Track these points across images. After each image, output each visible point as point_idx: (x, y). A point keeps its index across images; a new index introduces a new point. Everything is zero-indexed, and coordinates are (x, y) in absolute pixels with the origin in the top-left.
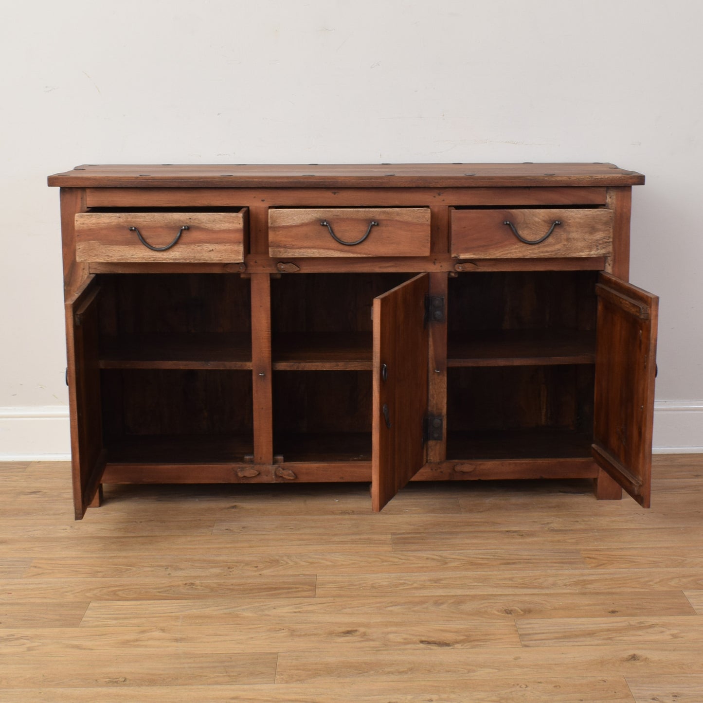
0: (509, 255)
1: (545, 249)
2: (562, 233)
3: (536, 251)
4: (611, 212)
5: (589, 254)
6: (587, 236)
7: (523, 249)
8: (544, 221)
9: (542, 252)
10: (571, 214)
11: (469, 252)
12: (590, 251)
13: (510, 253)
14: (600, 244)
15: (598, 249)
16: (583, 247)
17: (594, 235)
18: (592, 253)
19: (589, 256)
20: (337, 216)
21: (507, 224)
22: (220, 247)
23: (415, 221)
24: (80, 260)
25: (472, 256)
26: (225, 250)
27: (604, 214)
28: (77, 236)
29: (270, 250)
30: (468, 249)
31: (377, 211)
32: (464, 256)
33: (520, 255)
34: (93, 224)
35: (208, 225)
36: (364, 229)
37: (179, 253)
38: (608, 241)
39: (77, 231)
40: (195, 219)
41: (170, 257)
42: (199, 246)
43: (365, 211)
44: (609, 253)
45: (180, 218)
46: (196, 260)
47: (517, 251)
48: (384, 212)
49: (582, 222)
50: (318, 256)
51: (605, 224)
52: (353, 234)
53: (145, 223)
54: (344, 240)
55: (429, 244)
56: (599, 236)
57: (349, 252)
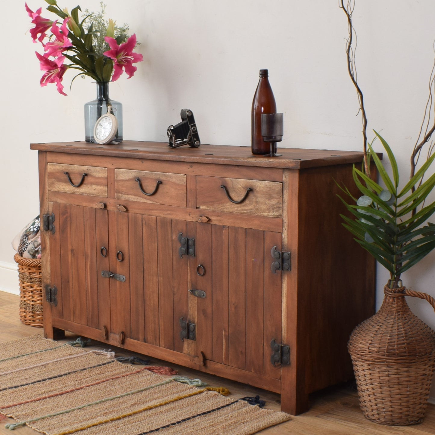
1: (244, 208)
2: (253, 198)
3: (239, 209)
4: (281, 185)
5: (268, 215)
6: (267, 201)
7: (233, 206)
8: (243, 187)
9: (243, 210)
11: (204, 205)
12: (269, 213)
13: (226, 208)
14: (275, 208)
15: (273, 212)
16: (265, 209)
17: (271, 201)
18: (271, 214)
20: (143, 175)
21: (223, 188)
22: (99, 188)
23: (179, 182)
24: (49, 189)
25: (206, 208)
26: (100, 189)
27: (276, 186)
28: (48, 175)
29: (116, 194)
30: (204, 203)
31: (161, 174)
32: (202, 207)
33: (231, 210)
34: (54, 169)
35: (94, 174)
36: (155, 185)
37: (83, 189)
38: (279, 206)
39: (48, 173)
40: (89, 170)
41: (80, 191)
42: (91, 186)
43: (156, 174)
44: (280, 215)
45: (84, 168)
46: (90, 194)
47: (230, 207)
48: (164, 175)
49: (264, 190)
50: (135, 200)
51: (278, 193)
52: (150, 188)
53: (71, 171)
54: (146, 192)
55: (186, 199)
56: (274, 202)
57: (149, 199)
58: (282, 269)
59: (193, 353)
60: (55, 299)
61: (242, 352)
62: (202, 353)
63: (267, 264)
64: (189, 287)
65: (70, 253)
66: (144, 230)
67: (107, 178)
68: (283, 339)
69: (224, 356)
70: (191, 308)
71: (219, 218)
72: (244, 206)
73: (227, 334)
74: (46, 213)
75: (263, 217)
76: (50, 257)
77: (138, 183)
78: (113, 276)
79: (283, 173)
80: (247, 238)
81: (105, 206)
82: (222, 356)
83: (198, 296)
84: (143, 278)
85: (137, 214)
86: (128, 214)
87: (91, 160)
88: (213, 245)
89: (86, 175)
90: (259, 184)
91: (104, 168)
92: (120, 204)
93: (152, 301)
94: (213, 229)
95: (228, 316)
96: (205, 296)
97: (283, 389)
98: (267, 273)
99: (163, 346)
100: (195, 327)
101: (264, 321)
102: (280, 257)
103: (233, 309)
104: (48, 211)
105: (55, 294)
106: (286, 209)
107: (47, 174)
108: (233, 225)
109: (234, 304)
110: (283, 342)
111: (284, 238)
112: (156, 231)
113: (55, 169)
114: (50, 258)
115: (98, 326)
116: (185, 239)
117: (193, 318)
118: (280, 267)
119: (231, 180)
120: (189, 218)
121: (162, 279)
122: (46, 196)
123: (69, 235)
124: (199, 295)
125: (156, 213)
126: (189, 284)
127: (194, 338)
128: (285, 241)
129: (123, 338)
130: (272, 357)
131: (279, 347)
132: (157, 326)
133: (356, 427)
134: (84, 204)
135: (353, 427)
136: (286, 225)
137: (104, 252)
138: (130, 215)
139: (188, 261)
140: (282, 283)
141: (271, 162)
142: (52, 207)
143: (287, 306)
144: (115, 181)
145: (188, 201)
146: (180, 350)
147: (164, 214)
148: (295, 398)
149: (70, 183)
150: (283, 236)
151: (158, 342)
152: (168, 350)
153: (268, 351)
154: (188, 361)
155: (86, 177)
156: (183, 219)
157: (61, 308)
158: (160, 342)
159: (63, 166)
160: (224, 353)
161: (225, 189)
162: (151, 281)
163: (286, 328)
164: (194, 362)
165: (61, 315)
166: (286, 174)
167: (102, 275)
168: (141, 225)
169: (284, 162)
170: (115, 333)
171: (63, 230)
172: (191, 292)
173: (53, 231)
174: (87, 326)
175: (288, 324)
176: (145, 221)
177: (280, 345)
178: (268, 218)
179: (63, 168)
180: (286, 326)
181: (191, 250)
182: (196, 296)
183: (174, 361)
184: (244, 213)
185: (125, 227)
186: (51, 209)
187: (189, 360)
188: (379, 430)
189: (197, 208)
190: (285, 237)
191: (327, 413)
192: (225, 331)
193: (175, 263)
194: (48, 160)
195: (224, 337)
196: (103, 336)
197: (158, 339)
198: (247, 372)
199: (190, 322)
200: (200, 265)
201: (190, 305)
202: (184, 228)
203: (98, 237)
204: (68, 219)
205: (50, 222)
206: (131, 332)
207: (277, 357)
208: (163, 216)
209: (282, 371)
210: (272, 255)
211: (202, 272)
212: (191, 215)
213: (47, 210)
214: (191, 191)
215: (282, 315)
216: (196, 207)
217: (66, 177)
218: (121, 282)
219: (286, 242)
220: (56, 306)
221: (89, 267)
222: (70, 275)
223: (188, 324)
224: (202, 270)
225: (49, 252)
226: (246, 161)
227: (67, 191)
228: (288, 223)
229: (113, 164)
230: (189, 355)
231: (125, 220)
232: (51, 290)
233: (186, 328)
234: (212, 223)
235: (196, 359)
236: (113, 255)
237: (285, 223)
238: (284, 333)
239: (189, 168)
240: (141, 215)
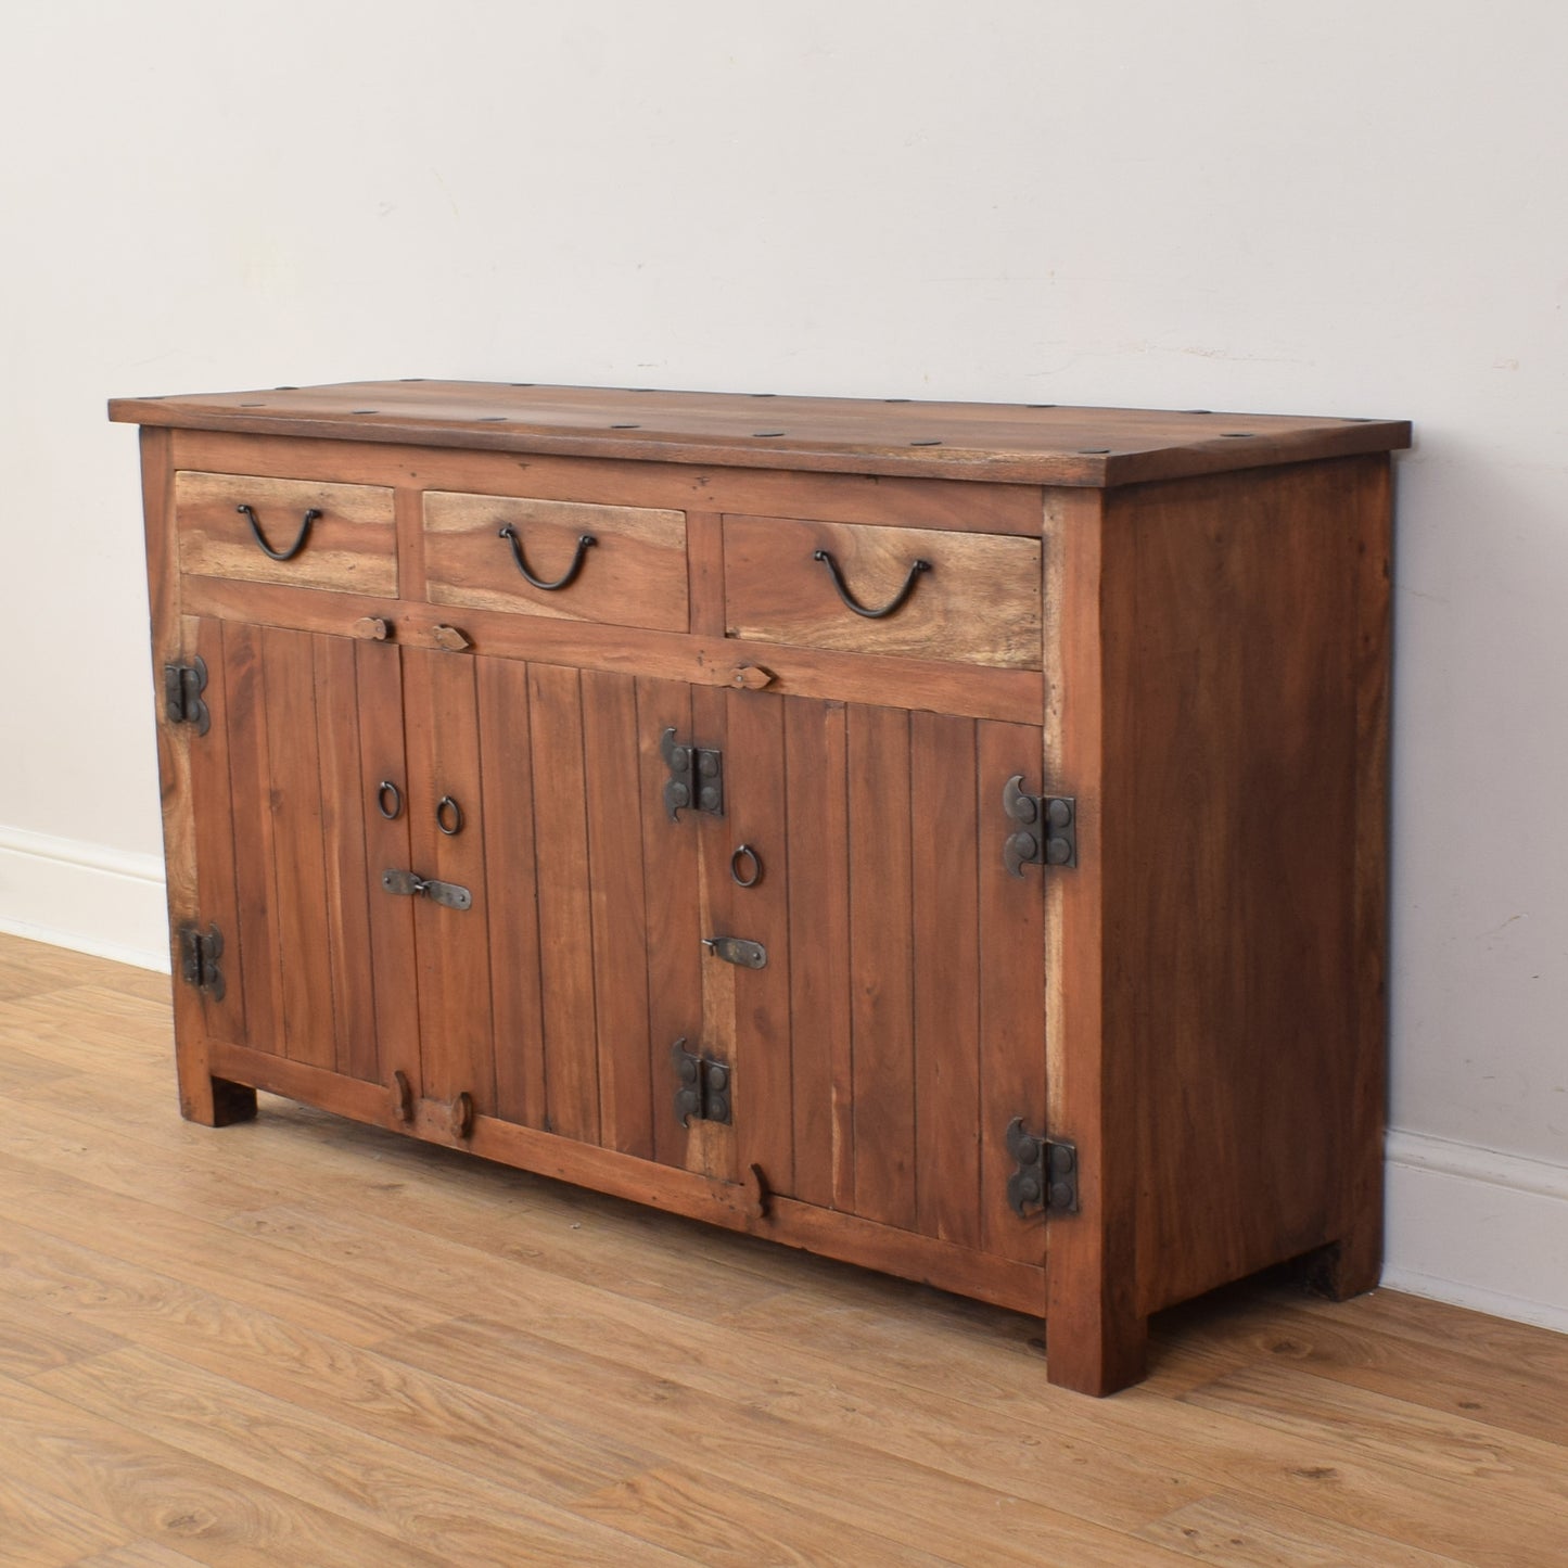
0: (830, 641)
1: (901, 634)
2: (935, 595)
3: (883, 638)
4: (1035, 547)
5: (990, 660)
6: (985, 609)
7: (858, 628)
8: (896, 558)
9: (896, 642)
10: (949, 545)
11: (755, 625)
12: (994, 651)
13: (834, 636)
14: (1015, 634)
15: (1009, 648)
16: (978, 638)
17: (1001, 607)
18: (999, 655)
19: (992, 665)
20: (531, 516)
21: (821, 559)
22: (366, 562)
23: (658, 540)
24: (184, 569)
25: (762, 635)
26: (372, 569)
27: (1019, 550)
28: (179, 518)
29: (428, 586)
30: (754, 618)
31: (594, 510)
32: (747, 633)
33: (852, 643)
34: (198, 495)
35: (346, 511)
36: (571, 551)
37: (309, 569)
38: (1033, 626)
39: (179, 509)
40: (329, 496)
41: (298, 575)
42: (335, 556)
43: (573, 509)
44: (1034, 662)
45: (308, 491)
46: (333, 586)
47: (848, 632)
48: (606, 514)
49: (973, 568)
50: (501, 609)
51: (1024, 577)
52: (556, 563)
53: (262, 499)
54: (542, 578)
55: (686, 603)
56: (1011, 610)
57: (549, 605)
58: (1046, 861)
59: (721, 1170)
60: (216, 972)
61: (901, 1166)
62: (757, 1169)
63: (988, 844)
64: (703, 927)
65: (265, 804)
66: (535, 717)
67: (393, 527)
68: (1052, 1118)
69: (835, 1182)
70: (714, 1006)
71: (810, 672)
72: (901, 626)
73: (847, 1099)
74: (174, 656)
75: (973, 668)
76: (195, 818)
77: (508, 542)
78: (426, 887)
79: (1043, 503)
80: (913, 747)
81: (391, 631)
82: (831, 1178)
83: (735, 959)
84: (536, 895)
85: (508, 658)
86: (475, 659)
87: (333, 460)
88: (789, 773)
89: (317, 514)
90: (954, 544)
91: (381, 490)
92: (447, 622)
93: (570, 981)
94: (788, 717)
95: (848, 1035)
96: (763, 962)
97: (1055, 1302)
98: (990, 872)
99: (614, 1143)
100: (727, 1074)
101: (979, 1053)
102: (1035, 814)
103: (866, 1009)
104: (182, 651)
105: (217, 956)
106: (1057, 638)
107: (173, 512)
108: (861, 697)
109: (868, 991)
110: (1051, 1130)
111: (1050, 746)
112: (578, 721)
113: (204, 494)
114: (193, 824)
115: (374, 1074)
116: (685, 750)
117: (721, 1042)
118: (1035, 854)
119: (853, 533)
120: (699, 675)
121: (604, 898)
122: (173, 595)
123: (260, 738)
124: (741, 959)
125: (578, 655)
126: (703, 916)
127: (725, 1117)
128: (1056, 755)
129: (466, 1116)
130: (1014, 1184)
131: (1037, 1146)
132: (590, 1074)
133: (1323, 1435)
134: (314, 623)
135: (1310, 1438)
136: (1055, 695)
137: (392, 800)
138: (481, 661)
139: (700, 834)
140: (1044, 912)
141: (997, 461)
142: (196, 632)
143: (1066, 998)
144: (422, 534)
145: (694, 610)
146: (677, 1159)
147: (606, 659)
148: (1100, 1331)
149: (258, 547)
150: (1047, 737)
151: (595, 1130)
152: (635, 1158)
153: (995, 1161)
154: (704, 1200)
155: (316, 523)
156: (679, 678)
157: (239, 1007)
158: (603, 1131)
159: (231, 483)
160: (835, 1169)
161: (831, 562)
162: (565, 907)
163: (1061, 1079)
164: (727, 1202)
165: (241, 1032)
166: (1056, 508)
167: (387, 886)
168: (523, 700)
169: (1047, 461)
170: (437, 1100)
171: (239, 721)
172: (711, 947)
173: (202, 723)
174: (337, 1072)
175: (1067, 1062)
176: (538, 683)
177: (1042, 1140)
178: (991, 669)
179: (233, 490)
180: (1062, 1069)
181: (708, 792)
182: (729, 960)
183: (654, 1198)
184: (900, 654)
185: (464, 708)
186: (191, 643)
187: (710, 1197)
188: (1407, 1447)
189: (727, 635)
190: (1052, 741)
191: (1217, 1384)
192: (838, 1088)
193: (650, 839)
194: (176, 459)
195: (834, 1111)
196: (394, 1113)
197: (594, 1119)
198: (920, 1240)
199: (709, 1056)
200: (742, 848)
201: (707, 996)
202: (683, 710)
203: (366, 743)
204: (258, 679)
205: (192, 690)
206: (496, 1093)
207: (1031, 1184)
208: (602, 664)
209: (1050, 1235)
210: (1008, 810)
211: (751, 874)
212: (706, 663)
213: (178, 645)
214: (705, 571)
215: (1048, 1028)
216: (723, 635)
217: (243, 523)
218: (453, 909)
219: (1058, 761)
220: (220, 998)
221: (336, 856)
222: (270, 883)
223: (702, 1063)
224: (749, 866)
225: (190, 802)
226: (905, 458)
227: (249, 576)
228: (1066, 690)
229: (413, 475)
230: (710, 1177)
231: (465, 682)
232: (199, 940)
233: (695, 1080)
234: (783, 691)
235: (736, 1191)
236: (423, 811)
237: (1053, 691)
238: (1055, 1096)
239: (694, 488)
240: (523, 663)
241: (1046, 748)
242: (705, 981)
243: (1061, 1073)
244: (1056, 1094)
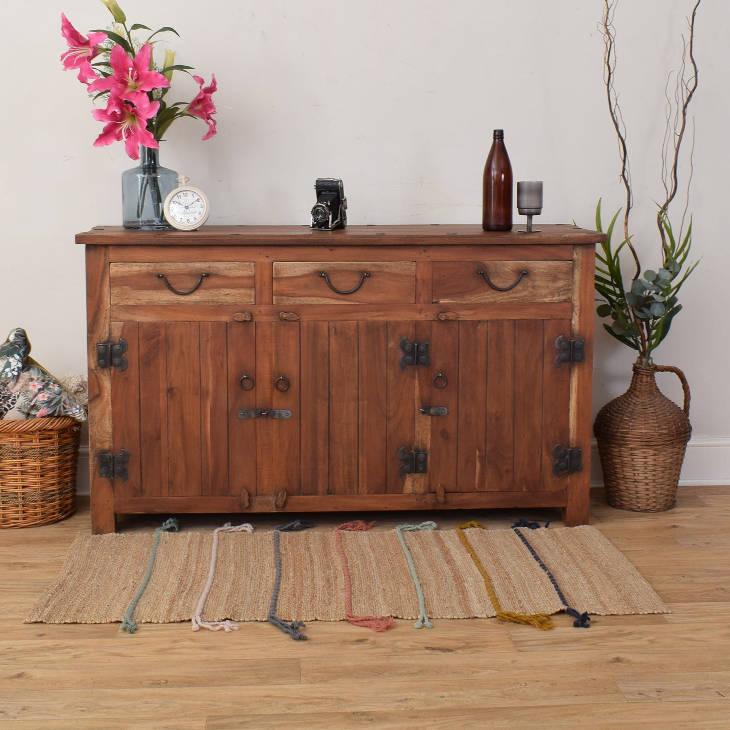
0: (482, 300)
1: (514, 295)
2: (529, 281)
4: (571, 263)
5: (552, 300)
6: (550, 284)
7: (495, 295)
8: (513, 271)
9: (511, 298)
10: (536, 265)
11: (447, 298)
12: (553, 297)
13: (484, 298)
14: (561, 291)
15: (559, 296)
16: (546, 294)
17: (556, 283)
18: (555, 299)
20: (334, 268)
21: (480, 274)
22: (237, 292)
23: (401, 273)
24: (114, 303)
25: (449, 301)
26: (239, 294)
27: (564, 265)
28: (112, 282)
29: (274, 298)
30: (446, 295)
31: (370, 264)
32: (442, 301)
33: (492, 300)
34: (127, 272)
35: (226, 273)
36: (358, 279)
37: (201, 297)
38: (568, 288)
39: (112, 278)
40: (214, 267)
41: (191, 300)
42: (218, 290)
43: (358, 264)
44: (568, 299)
45: (200, 266)
46: (215, 302)
47: (490, 296)
48: (374, 265)
49: (545, 272)
50: (316, 303)
51: (565, 273)
52: (347, 284)
54: (339, 290)
56: (560, 284)
57: (343, 300)
58: (573, 361)
59: (422, 490)
60: (124, 469)
61: (507, 470)
62: (442, 485)
63: (548, 359)
64: (416, 405)
65: (163, 394)
66: (332, 341)
67: (254, 277)
69: (477, 482)
70: (420, 433)
71: (472, 312)
72: (514, 293)
73: (483, 453)
74: (105, 340)
75: (544, 303)
76: (112, 407)
79: (574, 249)
80: (517, 331)
81: (250, 317)
82: (475, 481)
83: (434, 414)
84: (329, 407)
85: (319, 321)
86: (299, 324)
87: (218, 253)
88: (460, 346)
89: (207, 275)
90: (538, 265)
91: (248, 264)
92: (285, 311)
94: (461, 328)
95: (485, 431)
96: (446, 413)
97: (570, 500)
98: (548, 369)
99: (366, 492)
100: (426, 455)
102: (570, 347)
103: (494, 421)
104: (110, 337)
105: (126, 462)
106: (578, 291)
107: (108, 280)
108: (495, 318)
109: (494, 415)
110: (571, 445)
111: (574, 325)
112: (358, 340)
113: (131, 271)
114: (111, 409)
115: (226, 493)
116: (412, 344)
117: (422, 445)
118: (569, 359)
119: (494, 264)
120: (419, 318)
121: (366, 403)
122: (105, 314)
123: (161, 368)
124: (436, 413)
125: (360, 316)
127: (425, 470)
130: (556, 466)
131: (566, 452)
132: (354, 468)
134: (200, 318)
136: (577, 310)
137: (246, 382)
138: (304, 323)
139: (415, 373)
140: (571, 377)
142: (121, 329)
143: (578, 403)
144: (273, 279)
146: (398, 490)
147: (372, 317)
149: (167, 290)
150: (573, 322)
151: (356, 489)
152: (375, 495)
153: (548, 460)
154: (412, 502)
155: (205, 278)
156: (410, 319)
157: (139, 482)
158: (361, 488)
160: (477, 478)
161: (484, 275)
162: (344, 409)
163: (575, 429)
164: (424, 501)
165: (140, 491)
166: (578, 251)
167: (241, 416)
168: (327, 335)
169: (585, 236)
170: (265, 495)
171: (148, 362)
172: (421, 412)
173: (122, 366)
174: (201, 496)
176: (334, 329)
177: (568, 450)
178: (552, 303)
181: (421, 358)
182: (430, 415)
183: (386, 507)
184: (513, 302)
185: (293, 342)
186: (117, 334)
187: (415, 501)
189: (433, 303)
190: (575, 323)
192: (481, 450)
193: (392, 378)
194: (111, 258)
195: (477, 458)
197: (355, 485)
198: (514, 494)
199: (417, 450)
200: (439, 375)
201: (417, 428)
202: (411, 330)
203: (232, 362)
204: (163, 344)
205: (116, 352)
206: (301, 486)
207: (563, 464)
208: (369, 319)
209: (569, 479)
210: (557, 347)
211: (442, 384)
212: (422, 313)
213: (107, 335)
214: (424, 282)
215: (570, 414)
216: (431, 302)
217: (159, 281)
218: (281, 419)
220: (125, 480)
221: (208, 410)
222: (164, 428)
223: (414, 454)
224: (441, 381)
225: (111, 400)
227: (159, 303)
228: (581, 307)
229: (267, 257)
230: (416, 493)
231: (294, 333)
232: (113, 457)
233: (411, 460)
234: (460, 319)
235: (428, 496)
236: (265, 384)
237: (576, 308)
238: (572, 435)
239: (421, 253)
240: (327, 322)
241: (572, 326)
242: (416, 425)
243: (575, 427)
244: (573, 434)
